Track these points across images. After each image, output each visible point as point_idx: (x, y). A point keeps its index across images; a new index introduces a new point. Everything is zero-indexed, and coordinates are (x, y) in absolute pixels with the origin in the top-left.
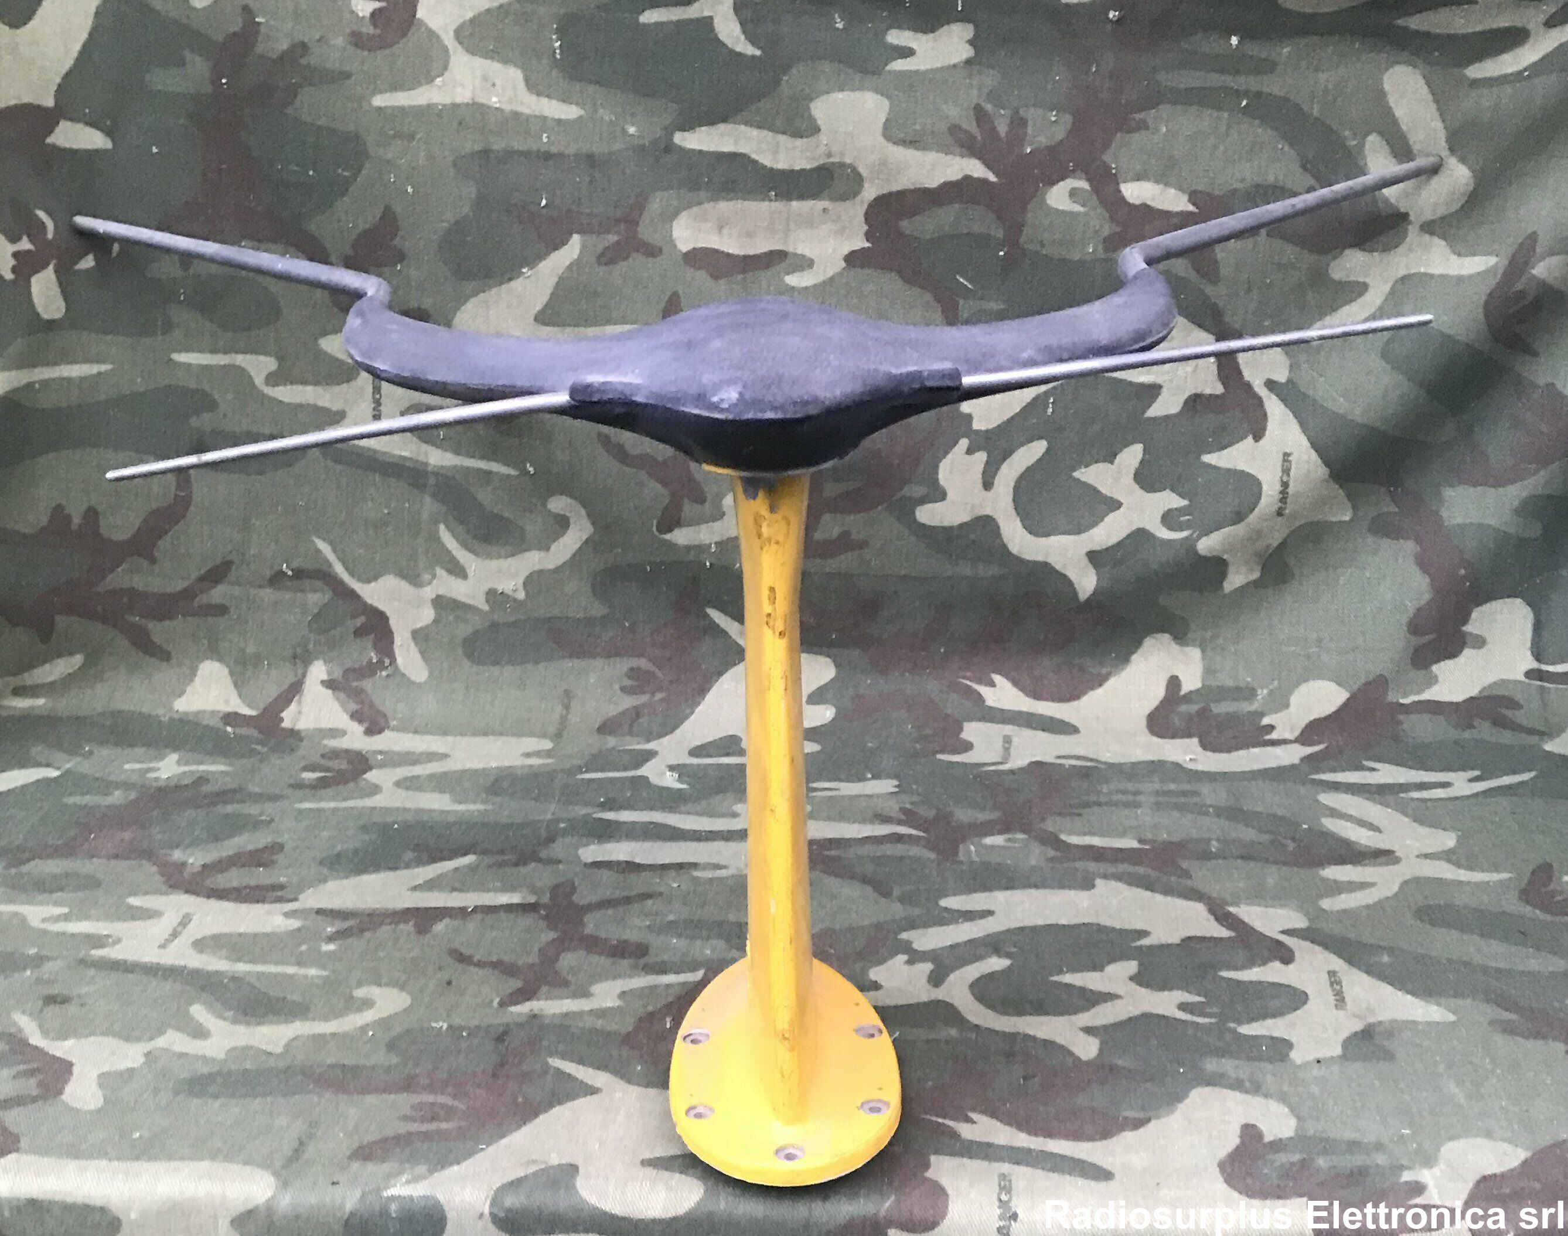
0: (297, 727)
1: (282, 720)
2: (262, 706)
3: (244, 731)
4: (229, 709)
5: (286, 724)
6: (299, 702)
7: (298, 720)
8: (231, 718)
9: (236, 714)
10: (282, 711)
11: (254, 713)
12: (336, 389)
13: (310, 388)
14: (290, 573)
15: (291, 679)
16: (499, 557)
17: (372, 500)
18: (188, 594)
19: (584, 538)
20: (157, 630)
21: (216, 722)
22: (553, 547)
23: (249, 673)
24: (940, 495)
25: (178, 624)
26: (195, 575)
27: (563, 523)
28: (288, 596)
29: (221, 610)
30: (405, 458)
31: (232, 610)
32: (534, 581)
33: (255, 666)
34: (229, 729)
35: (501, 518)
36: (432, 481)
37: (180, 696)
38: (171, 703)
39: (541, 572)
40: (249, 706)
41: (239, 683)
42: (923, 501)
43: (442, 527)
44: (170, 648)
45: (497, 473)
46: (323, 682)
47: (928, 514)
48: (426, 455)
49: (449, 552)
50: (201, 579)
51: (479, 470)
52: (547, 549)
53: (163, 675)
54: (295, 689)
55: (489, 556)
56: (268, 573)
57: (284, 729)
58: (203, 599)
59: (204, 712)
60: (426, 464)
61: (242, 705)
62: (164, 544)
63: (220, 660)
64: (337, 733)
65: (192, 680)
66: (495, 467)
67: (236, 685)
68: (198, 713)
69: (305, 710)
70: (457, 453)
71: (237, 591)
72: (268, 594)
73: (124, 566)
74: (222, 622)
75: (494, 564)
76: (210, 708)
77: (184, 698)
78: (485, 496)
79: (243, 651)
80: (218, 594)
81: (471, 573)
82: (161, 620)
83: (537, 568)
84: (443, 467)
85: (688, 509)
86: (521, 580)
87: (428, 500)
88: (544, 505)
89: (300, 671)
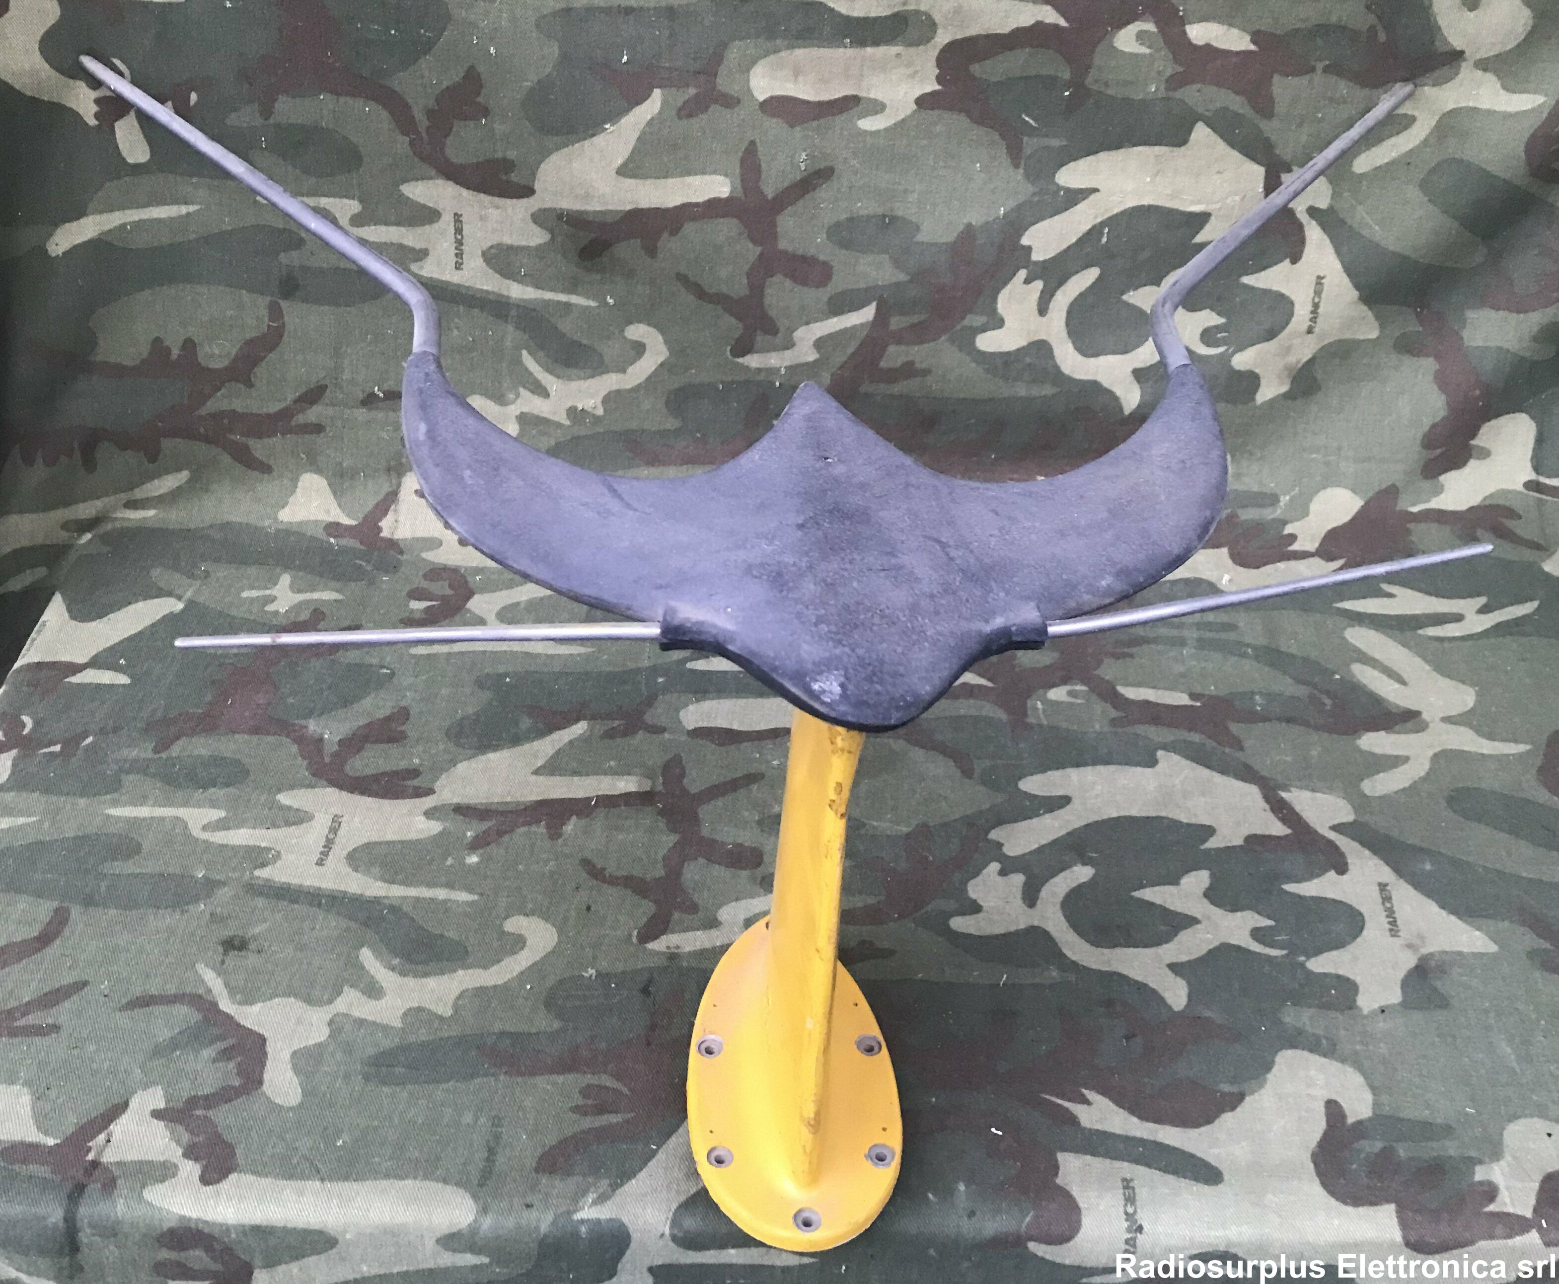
0: (396, 537)
1: (380, 530)
2: (361, 516)
3: (344, 542)
4: (331, 519)
5: (385, 534)
6: (395, 511)
7: (396, 528)
8: (333, 528)
9: (338, 524)
10: (380, 520)
11: (354, 523)
12: (419, 230)
13: (393, 229)
14: (381, 395)
15: (386, 488)
16: (579, 378)
17: (457, 328)
18: (285, 414)
19: (659, 362)
20: (259, 448)
21: (320, 534)
22: (630, 370)
23: (347, 484)
24: (999, 323)
25: (276, 441)
26: (291, 397)
27: (639, 349)
28: (381, 415)
29: (318, 428)
30: (487, 292)
31: (328, 429)
32: (612, 399)
33: (352, 478)
34: (332, 540)
35: (580, 345)
36: (513, 312)
37: (283, 507)
38: (276, 514)
39: (618, 392)
40: (348, 516)
41: (337, 491)
42: (984, 329)
43: (525, 353)
44: (271, 462)
45: (576, 305)
46: (416, 492)
47: (988, 342)
48: (508, 289)
49: (531, 374)
50: (296, 401)
51: (559, 302)
52: (624, 371)
53: (267, 487)
54: (392, 498)
55: (570, 379)
56: (361, 396)
57: (383, 539)
58: (300, 419)
59: (308, 522)
60: (508, 297)
61: (341, 514)
62: (261, 372)
63: (319, 471)
64: (434, 543)
65: (293, 492)
66: (575, 299)
67: (334, 493)
68: (301, 523)
69: (401, 519)
70: (537, 286)
71: (330, 411)
72: (361, 414)
73: (223, 391)
74: (320, 439)
75: (575, 385)
76: (312, 518)
77: (287, 509)
78: (566, 326)
79: (341, 464)
80: (313, 414)
81: (553, 394)
82: (260, 438)
83: (615, 388)
84: (525, 300)
85: (760, 338)
86: (599, 399)
87: (510, 328)
88: (622, 331)
89: (394, 481)
